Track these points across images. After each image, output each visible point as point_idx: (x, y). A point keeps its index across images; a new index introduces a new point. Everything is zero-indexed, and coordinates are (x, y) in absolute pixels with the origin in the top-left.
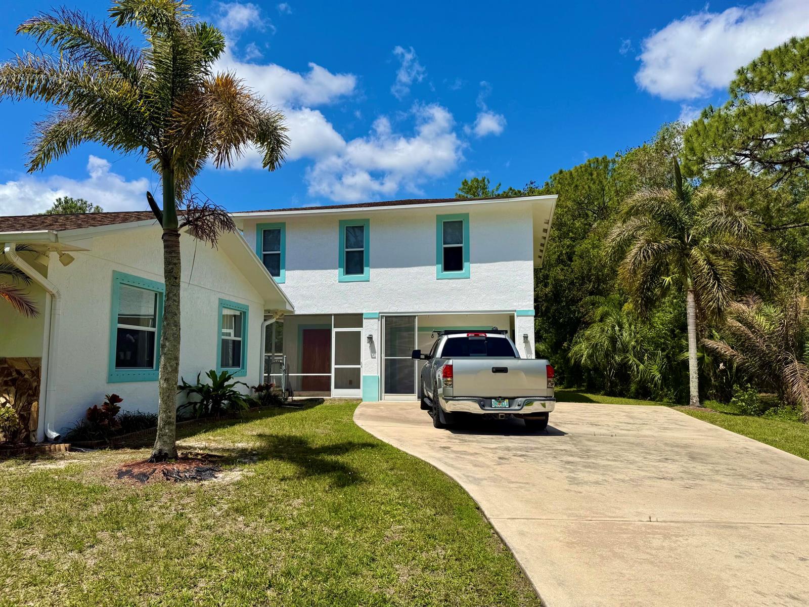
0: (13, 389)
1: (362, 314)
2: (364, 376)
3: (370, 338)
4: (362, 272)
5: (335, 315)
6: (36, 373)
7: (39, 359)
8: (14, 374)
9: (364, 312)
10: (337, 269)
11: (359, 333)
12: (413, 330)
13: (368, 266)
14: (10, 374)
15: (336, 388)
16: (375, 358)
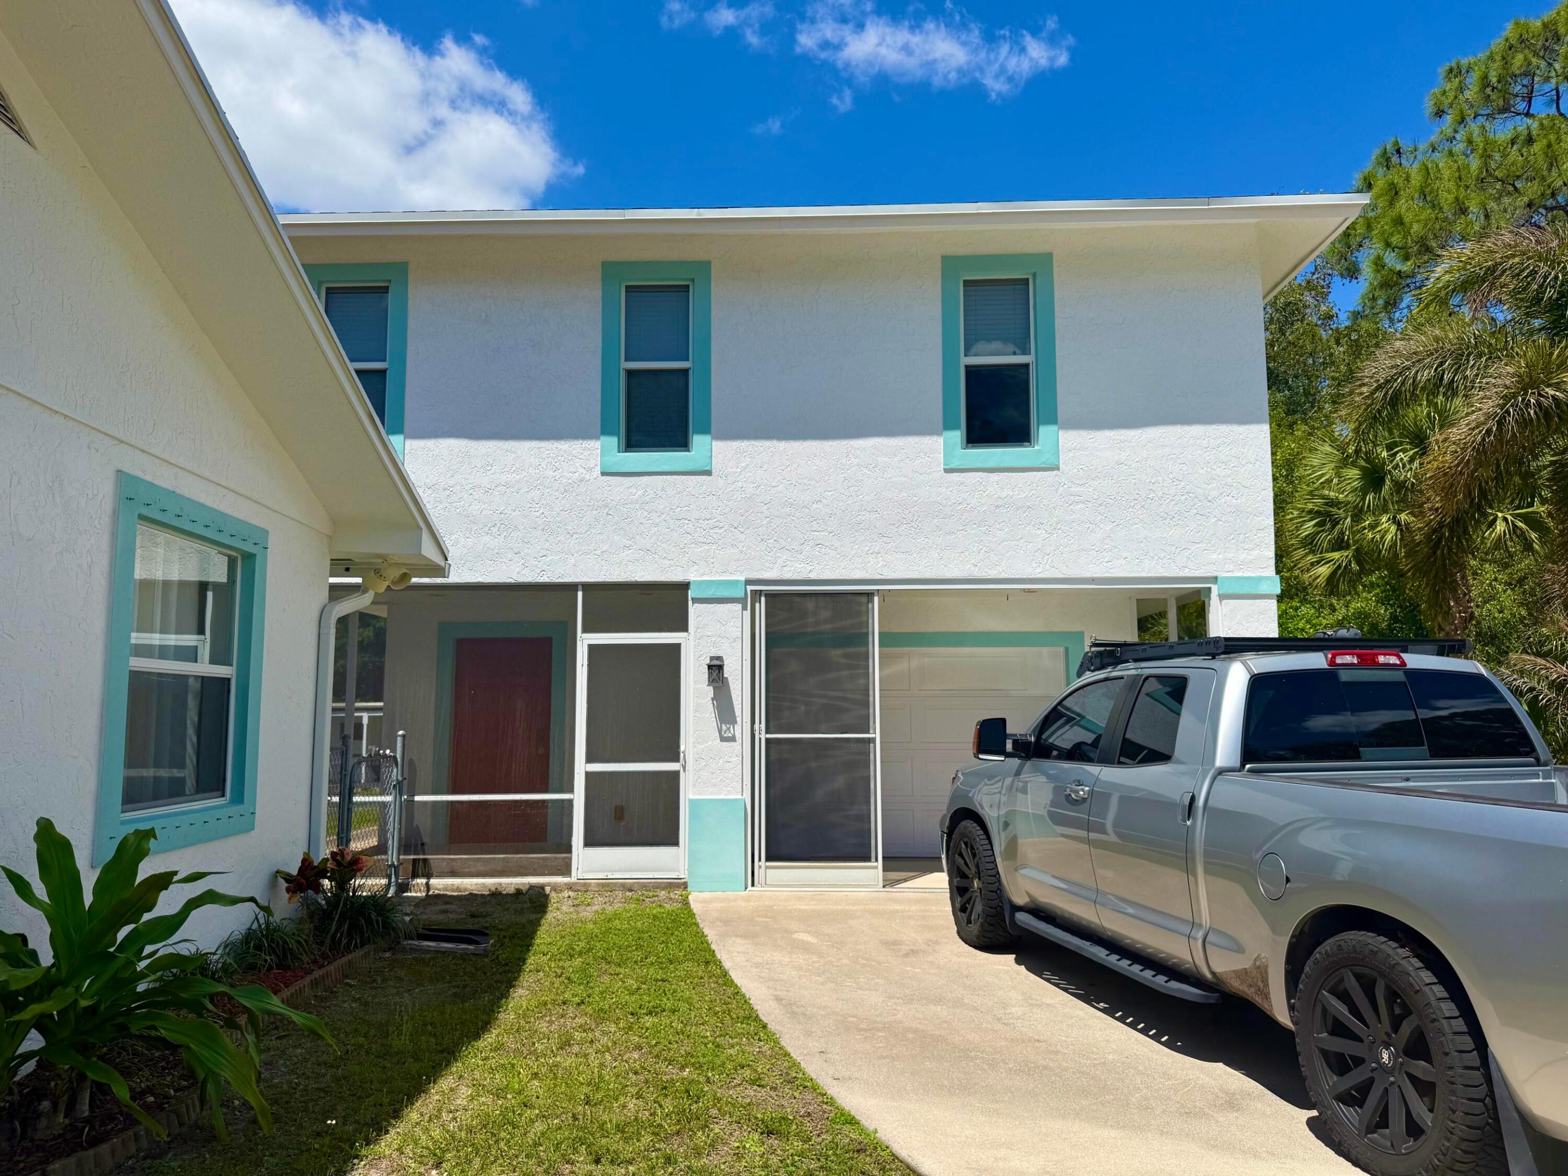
1: (684, 586)
2: (692, 802)
3: (716, 669)
4: (683, 444)
5: (586, 587)
9: (691, 576)
11: (675, 649)
12: (864, 640)
15: (588, 843)
16: (733, 739)
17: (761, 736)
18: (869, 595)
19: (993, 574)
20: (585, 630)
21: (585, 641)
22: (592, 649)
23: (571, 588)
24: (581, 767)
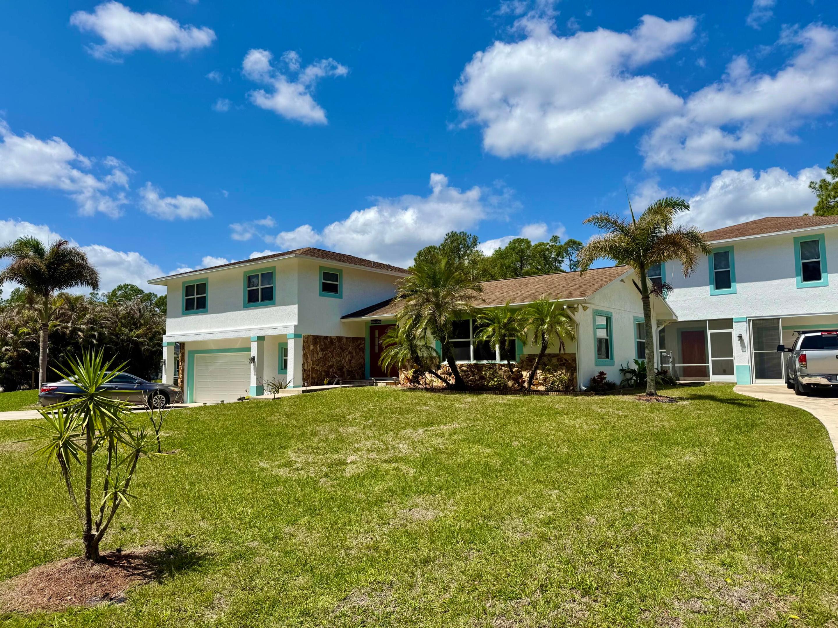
0: (564, 367)
1: (732, 319)
2: (737, 366)
3: (740, 337)
4: (729, 287)
5: (709, 320)
6: (574, 360)
7: (575, 354)
8: (564, 361)
9: (733, 317)
10: (708, 285)
11: (731, 333)
12: (778, 329)
13: (734, 281)
14: (562, 361)
15: (714, 374)
16: (745, 352)
17: (753, 351)
18: (779, 319)
19: (811, 312)
20: (709, 329)
21: (709, 332)
22: (711, 334)
23: (705, 321)
24: (710, 359)
